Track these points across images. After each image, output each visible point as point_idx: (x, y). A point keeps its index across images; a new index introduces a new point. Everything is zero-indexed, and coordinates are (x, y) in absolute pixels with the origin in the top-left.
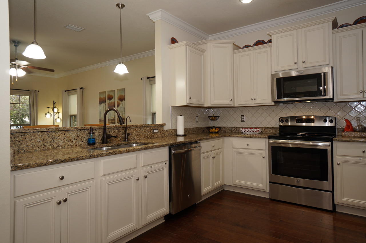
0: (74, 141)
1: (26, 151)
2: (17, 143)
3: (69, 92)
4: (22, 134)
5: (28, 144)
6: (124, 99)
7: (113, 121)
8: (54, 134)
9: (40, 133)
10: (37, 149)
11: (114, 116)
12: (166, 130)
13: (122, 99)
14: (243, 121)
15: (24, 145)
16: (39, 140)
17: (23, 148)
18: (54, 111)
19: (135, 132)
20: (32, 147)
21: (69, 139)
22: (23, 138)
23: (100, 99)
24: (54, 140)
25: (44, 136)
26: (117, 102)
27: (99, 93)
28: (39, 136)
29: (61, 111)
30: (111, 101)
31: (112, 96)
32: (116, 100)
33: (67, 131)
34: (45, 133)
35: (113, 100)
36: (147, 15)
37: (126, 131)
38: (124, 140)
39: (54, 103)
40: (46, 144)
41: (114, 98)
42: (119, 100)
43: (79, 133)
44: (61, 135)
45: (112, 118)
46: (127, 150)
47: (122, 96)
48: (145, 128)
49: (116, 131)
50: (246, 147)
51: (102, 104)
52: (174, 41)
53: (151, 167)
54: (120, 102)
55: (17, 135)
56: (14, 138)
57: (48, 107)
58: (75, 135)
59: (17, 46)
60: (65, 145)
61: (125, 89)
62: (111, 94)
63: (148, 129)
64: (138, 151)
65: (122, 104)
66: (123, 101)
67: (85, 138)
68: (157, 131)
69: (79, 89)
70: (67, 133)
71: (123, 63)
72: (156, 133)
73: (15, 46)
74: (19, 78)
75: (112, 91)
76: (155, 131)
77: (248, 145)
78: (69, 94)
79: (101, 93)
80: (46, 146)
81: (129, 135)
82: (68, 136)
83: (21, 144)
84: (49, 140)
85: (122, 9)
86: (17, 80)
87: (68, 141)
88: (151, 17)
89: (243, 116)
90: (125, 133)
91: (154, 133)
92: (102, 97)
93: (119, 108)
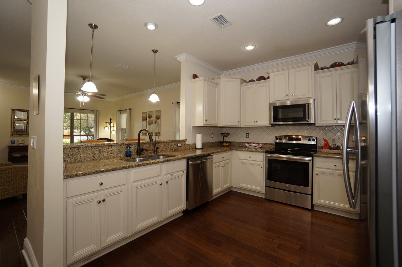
0: (116, 154)
1: (80, 160)
2: (74, 155)
3: (121, 111)
4: (77, 149)
5: (81, 156)
6: (160, 118)
7: (152, 134)
8: (100, 148)
9: (90, 148)
10: (88, 160)
11: (152, 131)
12: (188, 145)
13: (158, 118)
14: (248, 138)
15: (79, 157)
16: (90, 153)
17: (78, 158)
18: (110, 125)
19: (162, 146)
20: (85, 158)
21: (111, 152)
22: (78, 151)
23: (143, 117)
24: (100, 153)
25: (93, 149)
27: (142, 113)
28: (90, 150)
29: (115, 125)
30: (150, 119)
31: (151, 115)
32: (154, 118)
33: (110, 146)
34: (94, 147)
35: (152, 119)
36: (175, 57)
37: (155, 145)
38: (154, 152)
39: (111, 119)
40: (94, 156)
41: (152, 117)
42: (156, 119)
43: (119, 148)
44: (106, 149)
46: (152, 162)
47: (159, 115)
48: (171, 143)
49: (148, 145)
50: (249, 159)
51: (144, 121)
52: (195, 76)
53: (172, 175)
54: (157, 120)
55: (74, 149)
56: (72, 151)
57: (107, 123)
58: (116, 149)
59: (84, 80)
60: (108, 156)
61: (160, 110)
62: (150, 114)
63: (173, 144)
64: (162, 163)
65: (158, 122)
66: (159, 120)
67: (124, 151)
68: (180, 145)
69: (128, 110)
70: (110, 147)
71: (155, 94)
72: (179, 146)
73: (83, 80)
74: (85, 103)
75: (151, 112)
76: (178, 145)
77: (250, 157)
78: (121, 113)
79: (144, 113)
80: (95, 157)
81: (158, 149)
82: (111, 149)
83: (77, 156)
84: (97, 152)
85: (156, 54)
86: (83, 104)
87: (111, 154)
88: (178, 59)
89: (248, 134)
90: (155, 147)
91: (178, 147)
92: (144, 116)
93: (156, 124)
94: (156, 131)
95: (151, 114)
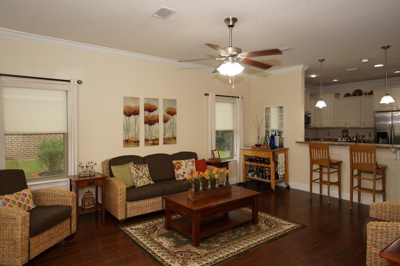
6: (176, 113)
7: (155, 142)
13: (172, 113)
26: (164, 116)
27: (125, 98)
30: (152, 114)
31: (153, 106)
32: (160, 113)
35: (155, 113)
41: (157, 110)
42: (167, 113)
45: (154, 138)
47: (173, 108)
51: (133, 116)
54: (170, 116)
65: (172, 120)
66: (175, 116)
73: (230, 26)
75: (154, 99)
92: (132, 105)
93: (168, 124)
94: (167, 136)
95: (152, 103)
